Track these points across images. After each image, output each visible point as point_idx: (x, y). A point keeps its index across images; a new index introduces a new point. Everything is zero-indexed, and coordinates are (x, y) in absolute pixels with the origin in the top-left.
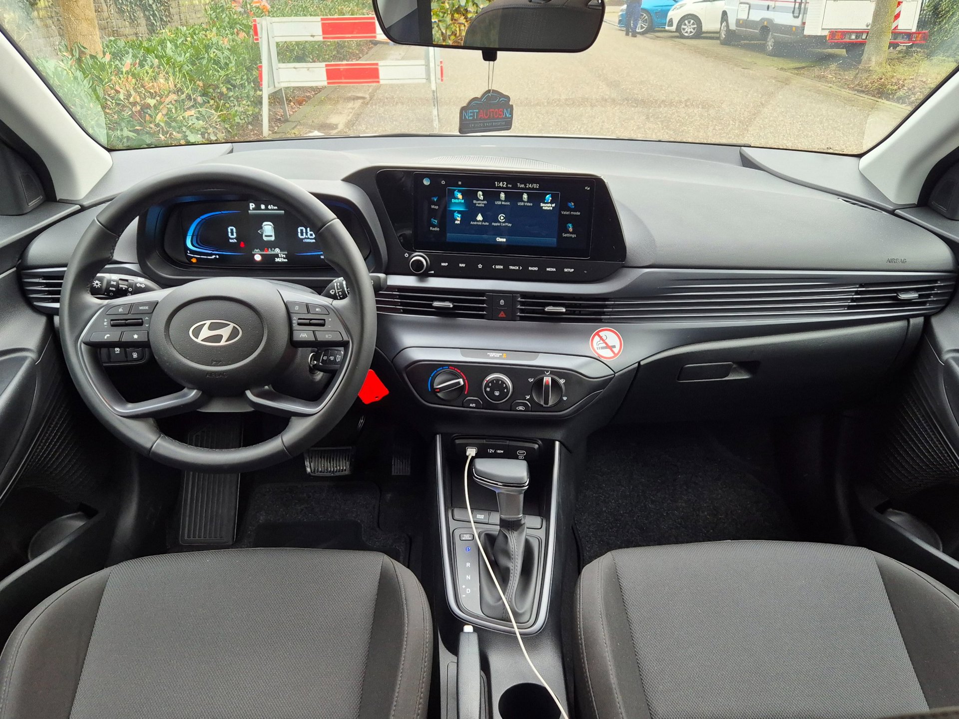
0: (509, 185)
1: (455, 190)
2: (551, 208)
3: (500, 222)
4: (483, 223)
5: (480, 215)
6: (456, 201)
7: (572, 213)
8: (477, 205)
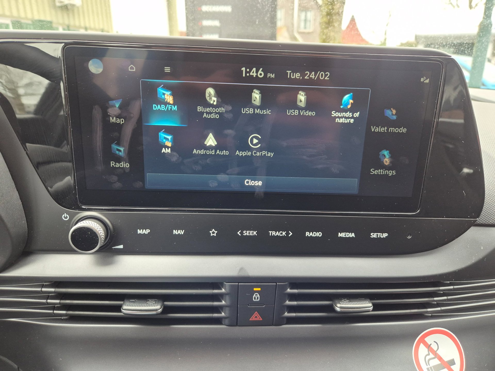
0: (269, 75)
1: (159, 85)
2: (352, 121)
3: (250, 149)
4: (218, 152)
5: (211, 135)
6: (163, 108)
7: (391, 129)
8: (205, 115)
